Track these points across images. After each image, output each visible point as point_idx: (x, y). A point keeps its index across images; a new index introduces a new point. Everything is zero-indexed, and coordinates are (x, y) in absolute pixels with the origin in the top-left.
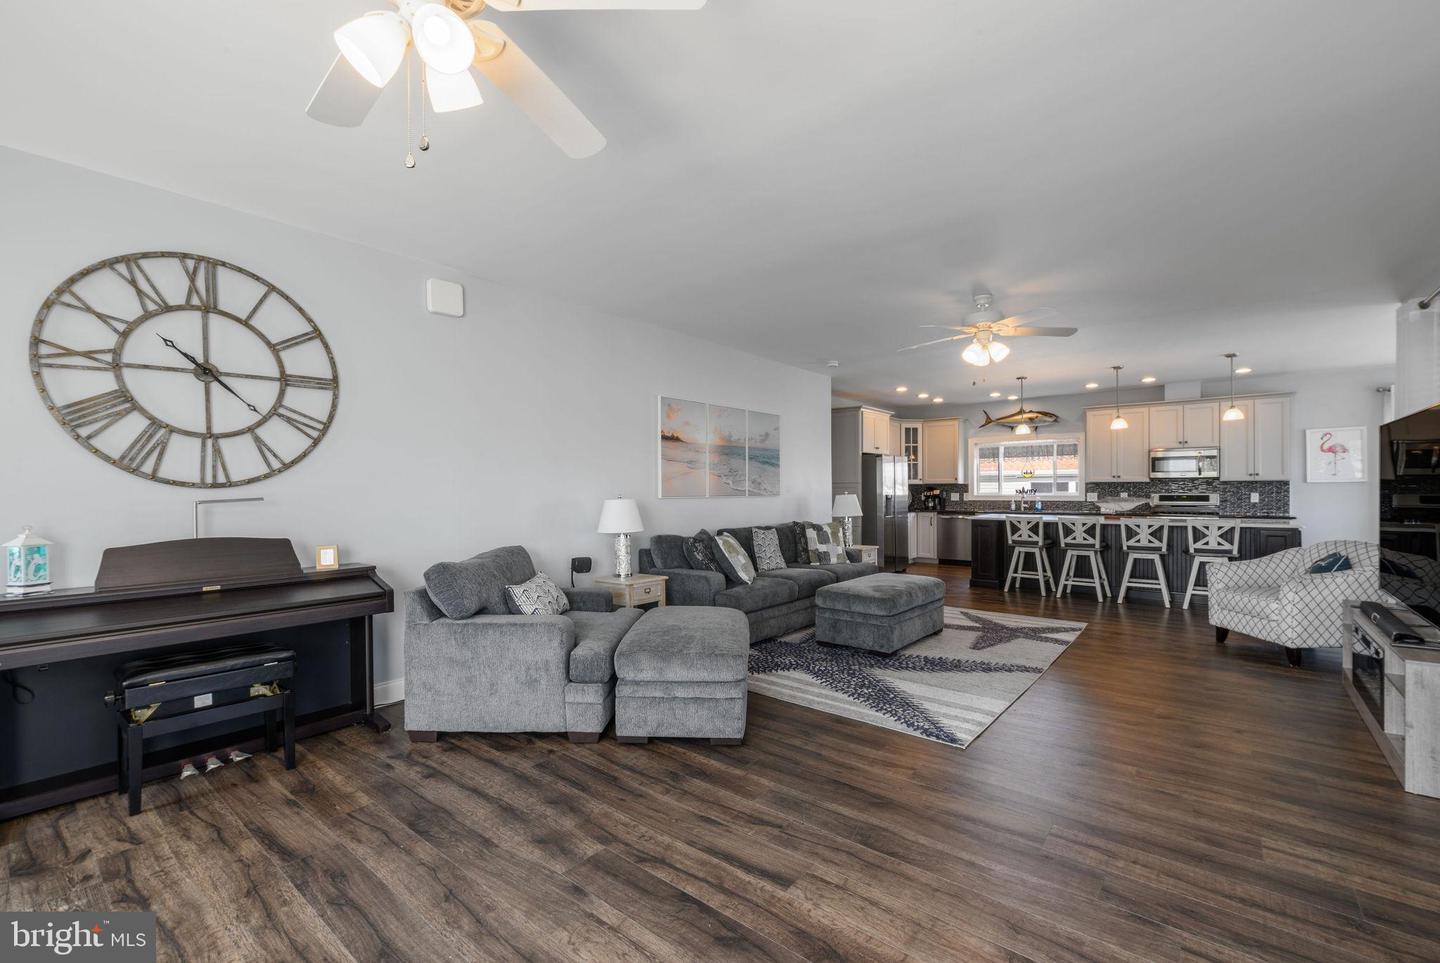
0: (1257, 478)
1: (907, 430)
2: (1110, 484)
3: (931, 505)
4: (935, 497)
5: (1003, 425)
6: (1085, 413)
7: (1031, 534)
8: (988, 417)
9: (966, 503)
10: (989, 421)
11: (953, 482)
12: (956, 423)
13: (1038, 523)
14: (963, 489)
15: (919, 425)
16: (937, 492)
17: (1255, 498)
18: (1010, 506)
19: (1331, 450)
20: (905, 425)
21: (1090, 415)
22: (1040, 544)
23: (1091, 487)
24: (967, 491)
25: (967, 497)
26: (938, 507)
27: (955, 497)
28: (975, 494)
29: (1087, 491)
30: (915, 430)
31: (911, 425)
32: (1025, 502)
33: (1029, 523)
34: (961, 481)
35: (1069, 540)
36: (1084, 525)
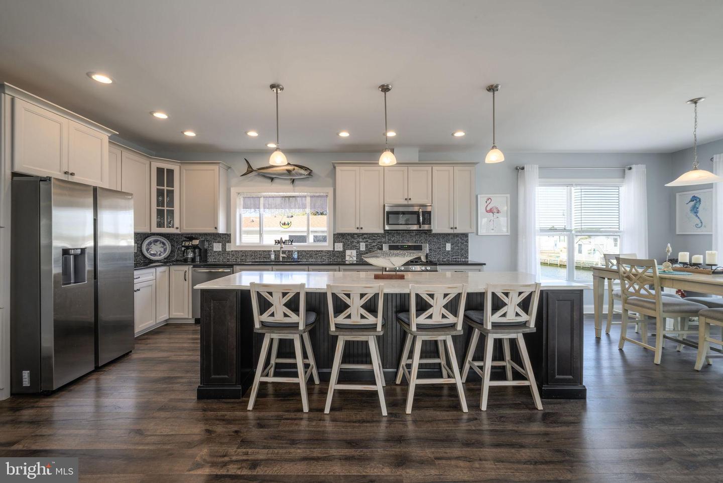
0: (456, 231)
1: (160, 171)
2: (352, 235)
3: (190, 255)
4: (194, 247)
5: (264, 176)
6: (335, 167)
7: (289, 312)
8: (250, 166)
9: (228, 253)
10: (250, 170)
11: (212, 231)
12: (216, 167)
13: (298, 294)
14: (226, 238)
15: (176, 168)
16: (196, 242)
17: (448, 247)
18: (270, 255)
19: (491, 211)
20: (156, 164)
21: (339, 169)
22: (301, 327)
23: (339, 237)
24: (229, 241)
25: (230, 248)
26: (198, 259)
27: (217, 247)
28: (238, 243)
29: (334, 242)
30: (170, 172)
31: (166, 166)
32: (284, 252)
33: (284, 294)
34: (222, 230)
35: (341, 319)
36: (362, 295)
